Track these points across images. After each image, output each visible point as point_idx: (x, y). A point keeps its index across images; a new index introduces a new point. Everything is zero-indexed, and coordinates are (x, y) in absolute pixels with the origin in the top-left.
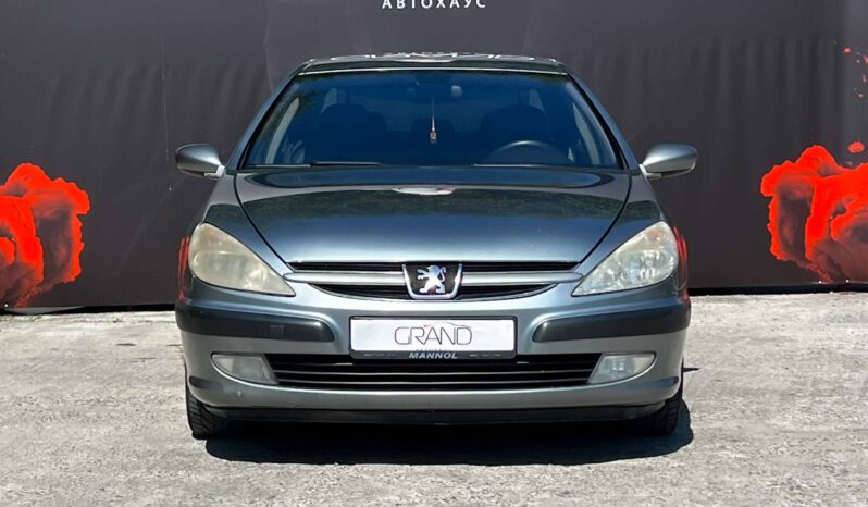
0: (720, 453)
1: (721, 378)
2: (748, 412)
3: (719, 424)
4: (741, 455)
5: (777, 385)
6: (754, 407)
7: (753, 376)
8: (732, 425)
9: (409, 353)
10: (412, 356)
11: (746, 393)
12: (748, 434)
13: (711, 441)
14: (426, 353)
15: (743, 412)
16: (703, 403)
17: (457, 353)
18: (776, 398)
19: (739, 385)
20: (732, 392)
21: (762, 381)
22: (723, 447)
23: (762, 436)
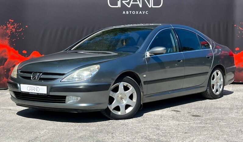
0: (220, 123)
1: (213, 105)
2: (223, 113)
3: (217, 116)
4: (225, 124)
5: (227, 106)
6: (224, 112)
7: (220, 104)
8: (220, 116)
9: (29, 93)
10: (30, 93)
11: (220, 108)
12: (224, 118)
13: (216, 120)
14: (32, 93)
15: (221, 113)
16: (211, 111)
17: (37, 93)
18: (228, 110)
19: (218, 106)
20: (217, 108)
21: (223, 106)
22: (220, 122)
23: (228, 119)
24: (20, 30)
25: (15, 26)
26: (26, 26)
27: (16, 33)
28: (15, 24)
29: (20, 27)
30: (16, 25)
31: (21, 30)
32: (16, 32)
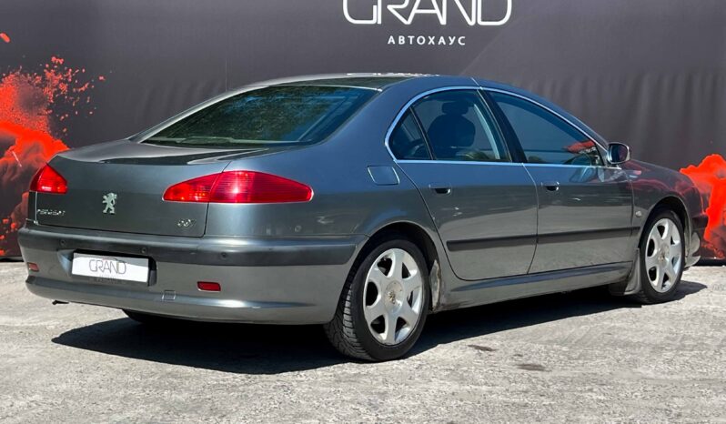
0: (587, 395)
1: (612, 332)
2: (622, 361)
3: (596, 370)
4: (602, 397)
5: (653, 339)
7: (638, 331)
8: (606, 371)
11: (626, 345)
12: (615, 380)
18: (648, 350)
19: (624, 338)
20: (615, 344)
21: (643, 336)
22: (591, 390)
23: (625, 382)
24: (83, 89)
25: (67, 77)
26: (101, 78)
27: (71, 98)
28: (68, 70)
29: (81, 79)
30: (72, 73)
31: (86, 89)
32: (70, 93)
